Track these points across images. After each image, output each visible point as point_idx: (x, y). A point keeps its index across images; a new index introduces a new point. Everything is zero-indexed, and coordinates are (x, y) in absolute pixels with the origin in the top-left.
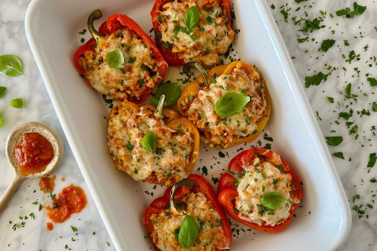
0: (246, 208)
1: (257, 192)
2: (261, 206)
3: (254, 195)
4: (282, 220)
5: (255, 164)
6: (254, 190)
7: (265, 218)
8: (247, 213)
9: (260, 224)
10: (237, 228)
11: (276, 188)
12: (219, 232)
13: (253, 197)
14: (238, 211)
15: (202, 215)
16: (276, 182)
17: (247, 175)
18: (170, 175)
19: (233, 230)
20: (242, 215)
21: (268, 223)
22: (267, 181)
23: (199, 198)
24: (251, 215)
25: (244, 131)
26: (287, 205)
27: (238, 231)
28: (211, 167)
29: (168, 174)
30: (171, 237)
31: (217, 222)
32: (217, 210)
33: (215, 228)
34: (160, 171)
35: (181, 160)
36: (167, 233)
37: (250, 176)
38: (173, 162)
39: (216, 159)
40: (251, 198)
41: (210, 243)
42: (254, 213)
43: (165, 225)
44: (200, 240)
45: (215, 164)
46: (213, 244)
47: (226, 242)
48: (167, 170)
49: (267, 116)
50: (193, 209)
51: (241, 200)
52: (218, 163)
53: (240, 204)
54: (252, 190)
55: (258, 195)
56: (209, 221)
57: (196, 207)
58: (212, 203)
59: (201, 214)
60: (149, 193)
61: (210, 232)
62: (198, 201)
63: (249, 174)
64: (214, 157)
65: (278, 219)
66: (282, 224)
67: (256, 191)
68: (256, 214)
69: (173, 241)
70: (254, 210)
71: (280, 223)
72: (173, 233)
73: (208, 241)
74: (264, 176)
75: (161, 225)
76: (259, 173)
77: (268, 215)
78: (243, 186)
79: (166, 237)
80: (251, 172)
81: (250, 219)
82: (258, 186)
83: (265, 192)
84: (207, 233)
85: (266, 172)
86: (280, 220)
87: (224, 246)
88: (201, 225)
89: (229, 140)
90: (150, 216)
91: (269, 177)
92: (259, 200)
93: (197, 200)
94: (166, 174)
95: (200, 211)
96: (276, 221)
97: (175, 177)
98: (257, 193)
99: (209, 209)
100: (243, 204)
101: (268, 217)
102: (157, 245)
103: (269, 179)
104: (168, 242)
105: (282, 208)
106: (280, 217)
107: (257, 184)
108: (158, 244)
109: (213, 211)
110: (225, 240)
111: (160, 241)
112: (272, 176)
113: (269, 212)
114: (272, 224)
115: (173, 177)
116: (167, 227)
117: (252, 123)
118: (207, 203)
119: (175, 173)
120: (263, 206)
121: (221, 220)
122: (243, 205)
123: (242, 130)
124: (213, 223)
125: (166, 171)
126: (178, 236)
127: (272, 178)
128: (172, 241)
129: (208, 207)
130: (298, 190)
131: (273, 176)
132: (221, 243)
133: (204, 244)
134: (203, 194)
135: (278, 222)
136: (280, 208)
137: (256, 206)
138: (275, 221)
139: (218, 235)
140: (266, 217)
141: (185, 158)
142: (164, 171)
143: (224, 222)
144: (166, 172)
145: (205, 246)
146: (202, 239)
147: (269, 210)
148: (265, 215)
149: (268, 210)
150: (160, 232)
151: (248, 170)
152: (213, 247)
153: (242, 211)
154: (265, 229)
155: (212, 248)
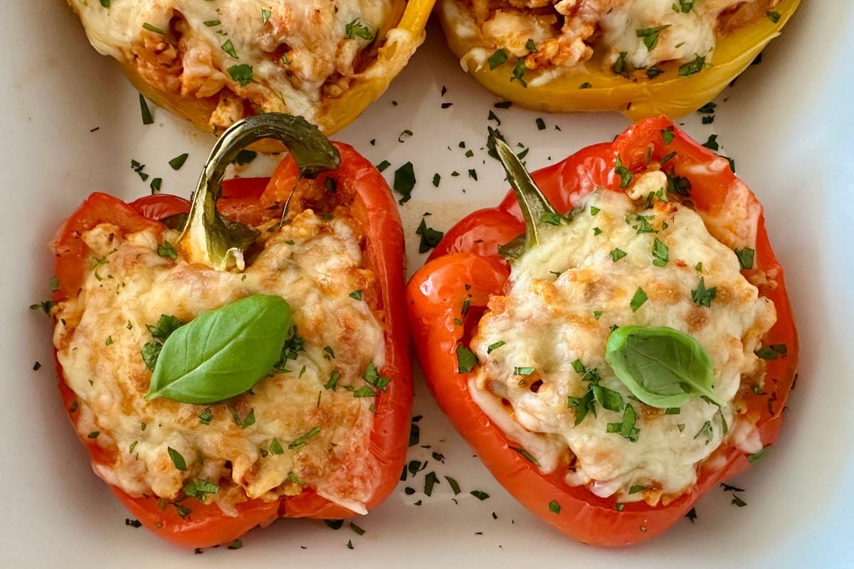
0: (520, 356)
1: (602, 302)
2: (590, 376)
3: (580, 309)
4: (656, 486)
5: (639, 191)
6: (592, 288)
7: (585, 439)
8: (512, 382)
9: (547, 463)
10: (434, 466)
11: (696, 321)
12: (354, 420)
13: (572, 318)
14: (477, 363)
15: (311, 310)
16: (707, 297)
17: (584, 223)
18: (243, 73)
19: (415, 466)
20: (489, 386)
21: (587, 473)
22: (665, 276)
23: (327, 241)
24: (529, 399)
25: (650, 35)
26: (706, 428)
27: (431, 480)
28: (437, 180)
29: (238, 64)
30: (131, 342)
31: (362, 373)
32: (383, 320)
33: (342, 396)
34: (208, 33)
35: (322, 18)
36: (120, 320)
37: (597, 231)
38: (282, 11)
39: (470, 154)
40: (562, 319)
41: (291, 446)
42: (544, 392)
43: (131, 285)
44: (252, 411)
45: (455, 174)
46: (304, 460)
47: (362, 479)
48: (242, 44)
49: (776, 18)
50: (281, 270)
51: (511, 316)
52: (473, 174)
53: (503, 331)
54: (584, 285)
55: (602, 319)
56: (328, 349)
57: (298, 268)
58: (376, 285)
59: (304, 304)
60: (147, 176)
61: (313, 400)
62: (320, 250)
63: (598, 222)
64: (462, 145)
65: (638, 474)
66: (643, 506)
67: (602, 297)
68: (556, 399)
69: (131, 361)
70: (552, 382)
71: (637, 497)
72: (149, 327)
73: (287, 438)
74: (661, 254)
75: (117, 281)
76: (642, 236)
77: (604, 433)
78: (545, 262)
79: (110, 331)
80: (609, 219)
81: (515, 419)
82: (615, 282)
83: (644, 317)
84: (299, 399)
85: (674, 243)
86: (647, 483)
87: (347, 492)
88: (287, 351)
89: (568, 45)
90: (92, 227)
91: (682, 265)
92: (597, 342)
93: (316, 245)
94: (228, 63)
95: (308, 292)
96: (627, 479)
97: (264, 100)
98: (604, 306)
99: (352, 295)
100: (512, 334)
101: (604, 439)
102: (60, 355)
103: (680, 273)
104: (109, 359)
105: (681, 428)
106: (652, 467)
107: (617, 273)
108: (66, 354)
109: (364, 313)
110: (360, 469)
111: (79, 341)
112: (699, 268)
113: (617, 417)
114: (605, 482)
115: (257, 94)
116: (133, 294)
117: (701, 13)
118: (352, 270)
119: (273, 77)
120: (601, 384)
121: (380, 374)
122: (509, 340)
123: (643, 22)
124: (343, 365)
125: (237, 47)
126: (159, 346)
127: (695, 273)
128: (126, 358)
129: (352, 286)
130: (774, 394)
131: (706, 267)
132: (338, 473)
133: (266, 441)
134: (355, 234)
135: (633, 490)
136: (674, 422)
137: (567, 368)
138: (623, 475)
139: (341, 430)
140: (590, 437)
141: (341, 30)
142: (223, 40)
143: (391, 384)
144: (231, 51)
145: (263, 453)
146: (265, 414)
147: (622, 412)
148: (594, 426)
149: (617, 410)
150: (97, 308)
151: (598, 206)
152: (296, 471)
153: (495, 362)
154: (560, 495)
155: (290, 473)
